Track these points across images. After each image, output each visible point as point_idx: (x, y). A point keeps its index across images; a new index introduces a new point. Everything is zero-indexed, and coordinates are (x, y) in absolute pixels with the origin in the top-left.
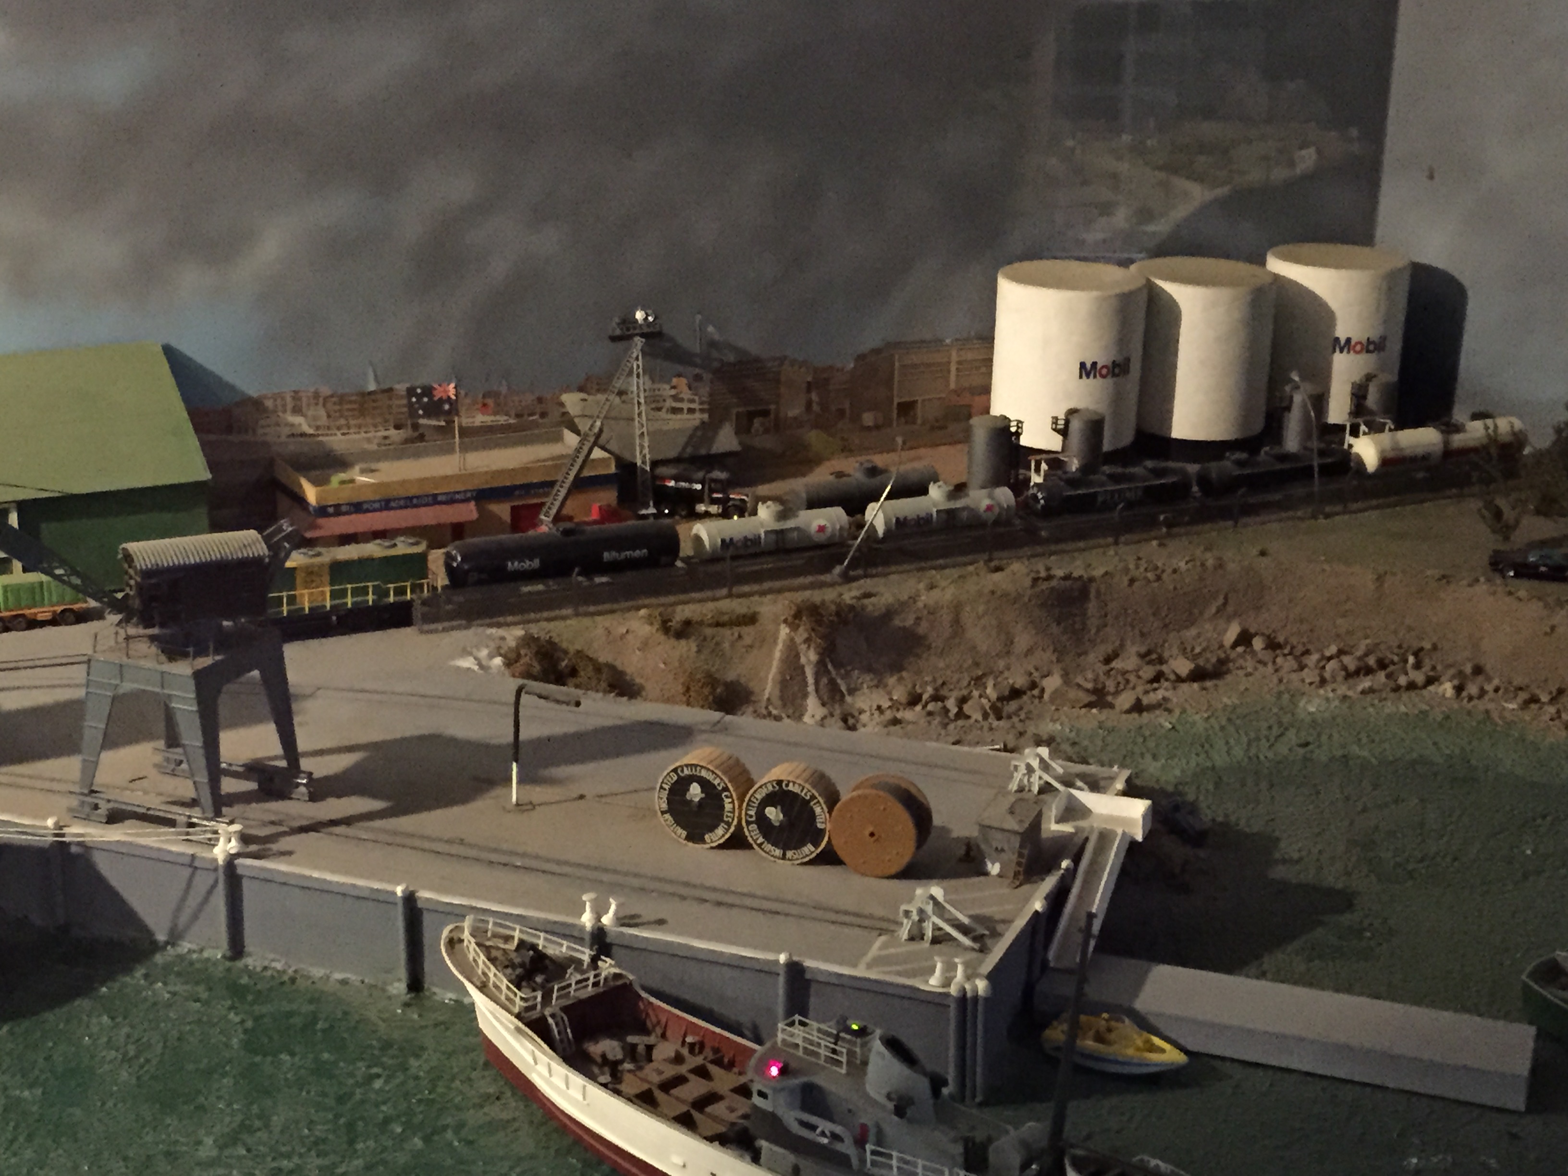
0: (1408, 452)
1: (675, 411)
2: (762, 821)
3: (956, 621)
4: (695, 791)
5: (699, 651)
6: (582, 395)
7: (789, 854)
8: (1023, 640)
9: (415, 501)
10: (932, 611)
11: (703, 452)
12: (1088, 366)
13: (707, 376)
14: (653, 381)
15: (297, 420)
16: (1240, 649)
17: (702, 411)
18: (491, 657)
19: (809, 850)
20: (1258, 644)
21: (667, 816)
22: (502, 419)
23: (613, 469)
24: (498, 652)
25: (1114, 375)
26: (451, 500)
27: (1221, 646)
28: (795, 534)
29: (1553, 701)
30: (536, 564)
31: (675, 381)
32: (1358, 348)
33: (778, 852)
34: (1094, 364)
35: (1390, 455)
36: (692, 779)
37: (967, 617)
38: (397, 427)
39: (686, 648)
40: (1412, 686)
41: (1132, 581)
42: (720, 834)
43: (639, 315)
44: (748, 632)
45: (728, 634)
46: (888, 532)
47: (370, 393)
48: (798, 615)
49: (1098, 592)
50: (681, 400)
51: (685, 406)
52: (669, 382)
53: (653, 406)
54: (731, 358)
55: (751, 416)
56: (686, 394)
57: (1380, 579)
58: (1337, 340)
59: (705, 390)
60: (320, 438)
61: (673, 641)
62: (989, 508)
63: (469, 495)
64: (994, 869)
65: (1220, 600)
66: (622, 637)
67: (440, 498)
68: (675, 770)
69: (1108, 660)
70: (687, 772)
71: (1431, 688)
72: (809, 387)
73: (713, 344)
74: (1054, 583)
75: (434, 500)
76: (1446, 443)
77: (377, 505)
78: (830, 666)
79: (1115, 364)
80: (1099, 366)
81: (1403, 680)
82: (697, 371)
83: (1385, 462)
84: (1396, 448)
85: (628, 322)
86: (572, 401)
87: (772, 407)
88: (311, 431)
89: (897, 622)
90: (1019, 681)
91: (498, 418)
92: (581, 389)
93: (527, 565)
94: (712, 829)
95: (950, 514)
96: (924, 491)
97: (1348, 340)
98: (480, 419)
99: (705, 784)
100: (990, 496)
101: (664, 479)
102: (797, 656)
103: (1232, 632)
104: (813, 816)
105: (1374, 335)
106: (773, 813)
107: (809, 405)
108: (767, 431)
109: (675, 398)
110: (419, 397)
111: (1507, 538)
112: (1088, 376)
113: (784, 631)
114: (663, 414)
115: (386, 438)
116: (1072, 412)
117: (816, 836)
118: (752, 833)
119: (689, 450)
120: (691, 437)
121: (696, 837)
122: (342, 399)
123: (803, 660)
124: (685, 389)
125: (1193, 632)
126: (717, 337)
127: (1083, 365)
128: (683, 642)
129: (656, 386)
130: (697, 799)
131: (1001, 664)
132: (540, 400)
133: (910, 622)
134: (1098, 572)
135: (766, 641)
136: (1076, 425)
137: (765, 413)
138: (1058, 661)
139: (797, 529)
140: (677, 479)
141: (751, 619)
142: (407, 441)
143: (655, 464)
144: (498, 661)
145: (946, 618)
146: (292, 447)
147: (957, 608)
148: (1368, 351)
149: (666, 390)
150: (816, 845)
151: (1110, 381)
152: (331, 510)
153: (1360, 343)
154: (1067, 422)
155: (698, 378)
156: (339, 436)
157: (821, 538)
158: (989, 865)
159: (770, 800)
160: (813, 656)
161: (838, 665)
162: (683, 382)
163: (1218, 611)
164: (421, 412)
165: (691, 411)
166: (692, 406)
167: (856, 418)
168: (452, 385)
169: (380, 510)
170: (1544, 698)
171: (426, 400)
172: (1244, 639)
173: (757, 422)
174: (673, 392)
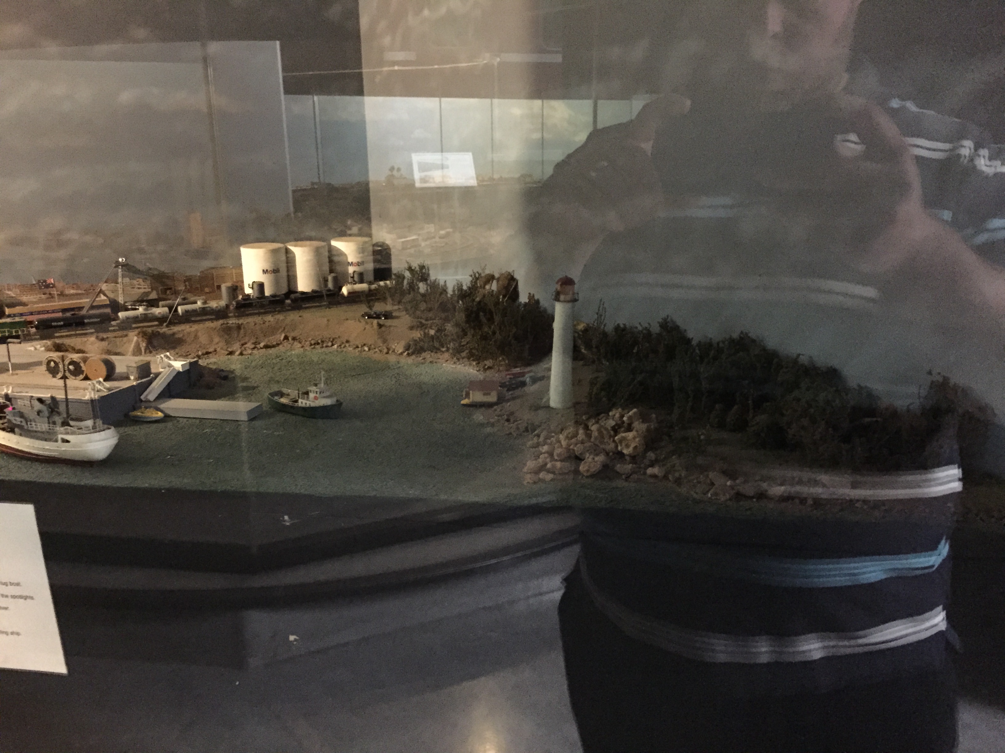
0: (357, 290)
1: (139, 288)
2: (69, 370)
3: (196, 336)
4: (52, 364)
5: (109, 344)
6: (107, 284)
7: (77, 378)
8: (216, 340)
9: (41, 312)
10: (189, 333)
11: (145, 299)
12: (265, 270)
13: (148, 278)
14: (130, 280)
15: (9, 293)
16: (285, 341)
17: (149, 288)
18: (41, 347)
19: (82, 377)
20: (290, 339)
21: (47, 372)
22: (80, 292)
23: (108, 303)
24: (44, 346)
25: (274, 273)
26: (53, 312)
27: (280, 340)
28: (151, 315)
29: (362, 346)
30: (62, 323)
31: (138, 279)
32: (355, 264)
33: (74, 378)
34: (267, 270)
35: (351, 291)
36: (53, 360)
37: (199, 334)
38: (44, 294)
39: (104, 344)
40: (327, 346)
41: (255, 324)
42: (60, 375)
43: (120, 260)
44: (125, 339)
45: (118, 339)
46: (182, 313)
47: (34, 284)
48: (139, 334)
49: (244, 328)
50: (141, 285)
51: (142, 287)
52: (135, 280)
53: (132, 287)
54: (156, 273)
55: (166, 290)
56: (142, 283)
57: (328, 320)
58: (349, 263)
59: (149, 282)
60: (18, 298)
61: (100, 342)
62: (217, 307)
63: (59, 310)
64: (132, 378)
65: (283, 329)
66: (85, 342)
67: (50, 312)
68: (47, 359)
69: (243, 345)
70: (50, 359)
71: (333, 347)
72: (185, 281)
73: (150, 269)
74: (228, 325)
75: (48, 312)
76: (369, 288)
77: (28, 314)
78: (150, 348)
79: (274, 270)
80: (269, 270)
81: (324, 345)
82: (146, 277)
83: (349, 293)
84: (353, 289)
85: (117, 262)
86: (104, 287)
87: (173, 287)
88: (14, 296)
89: (177, 336)
90: (211, 350)
91: (78, 291)
92: (106, 282)
93: (59, 323)
94: (58, 373)
95: (204, 308)
96: (196, 303)
97: (352, 263)
98: (72, 291)
99: (55, 362)
100: (217, 303)
101: (127, 306)
102: (139, 345)
103: (283, 335)
104: (81, 367)
105: (359, 260)
106: (71, 367)
107: (186, 286)
108: (172, 294)
109: (139, 285)
110: (42, 283)
111: (371, 309)
112: (265, 274)
113: (135, 338)
114: (136, 290)
115: (40, 297)
116: (254, 282)
117: (82, 372)
118: (67, 374)
119: (140, 298)
120: (142, 294)
121: (54, 377)
122: (23, 286)
123: (141, 346)
124: (142, 282)
125: (273, 337)
126: (151, 266)
127: (263, 271)
128: (103, 342)
129: (131, 281)
130: (53, 366)
131: (208, 346)
132: (92, 286)
133: (180, 336)
134: (245, 323)
135: (130, 341)
136: (255, 286)
137: (170, 289)
138: (226, 345)
139: (151, 313)
140: (131, 305)
141: (126, 336)
142: (48, 298)
143: (126, 302)
144: (43, 349)
145: (192, 336)
146: (8, 301)
147: (197, 331)
148: (358, 265)
149: (135, 282)
150: (83, 374)
151: (273, 274)
152: (12, 315)
153: (355, 263)
154: (253, 286)
155: (146, 279)
156: (25, 297)
157: (159, 316)
158: (131, 377)
159: (70, 364)
160: (144, 345)
161: (154, 347)
162: (141, 280)
163: (282, 331)
164: (43, 287)
165: (145, 288)
166: (145, 287)
167: (202, 290)
168: (52, 279)
169: (29, 315)
170: (360, 346)
171: (44, 284)
172: (286, 338)
173: (168, 292)
174: (138, 283)
